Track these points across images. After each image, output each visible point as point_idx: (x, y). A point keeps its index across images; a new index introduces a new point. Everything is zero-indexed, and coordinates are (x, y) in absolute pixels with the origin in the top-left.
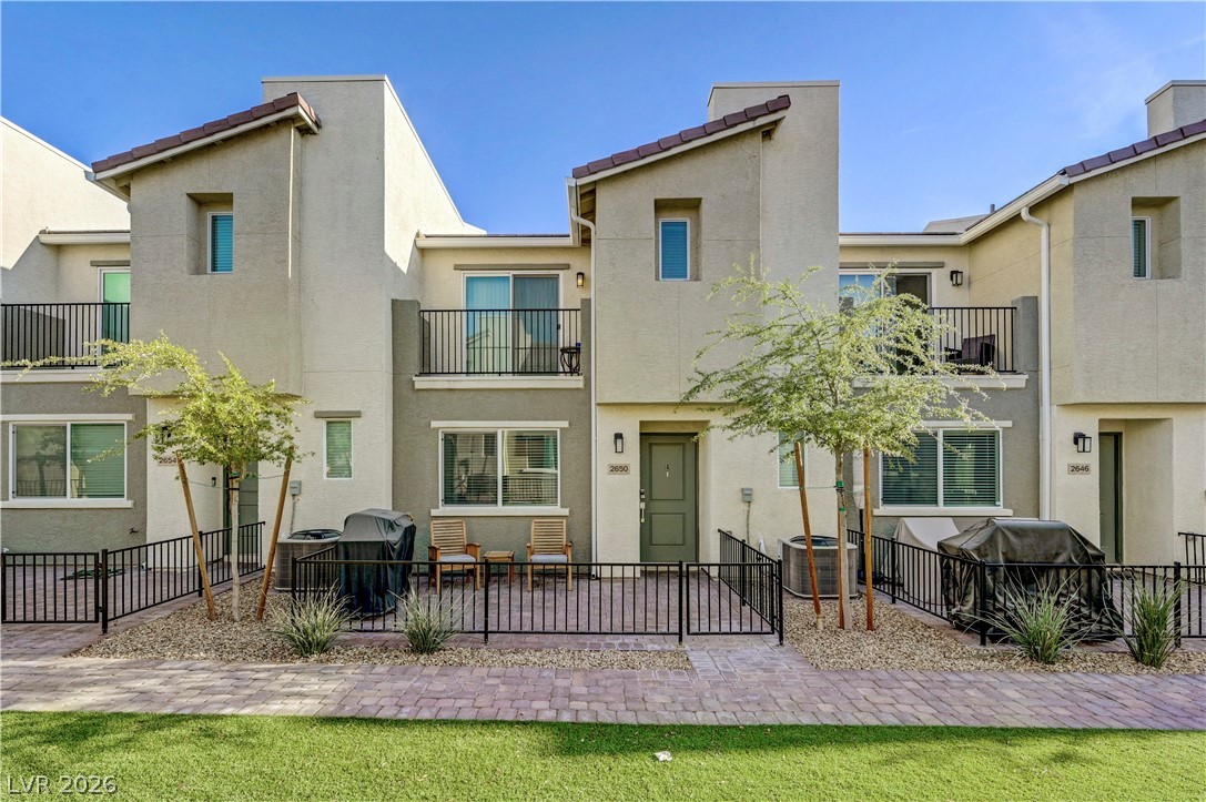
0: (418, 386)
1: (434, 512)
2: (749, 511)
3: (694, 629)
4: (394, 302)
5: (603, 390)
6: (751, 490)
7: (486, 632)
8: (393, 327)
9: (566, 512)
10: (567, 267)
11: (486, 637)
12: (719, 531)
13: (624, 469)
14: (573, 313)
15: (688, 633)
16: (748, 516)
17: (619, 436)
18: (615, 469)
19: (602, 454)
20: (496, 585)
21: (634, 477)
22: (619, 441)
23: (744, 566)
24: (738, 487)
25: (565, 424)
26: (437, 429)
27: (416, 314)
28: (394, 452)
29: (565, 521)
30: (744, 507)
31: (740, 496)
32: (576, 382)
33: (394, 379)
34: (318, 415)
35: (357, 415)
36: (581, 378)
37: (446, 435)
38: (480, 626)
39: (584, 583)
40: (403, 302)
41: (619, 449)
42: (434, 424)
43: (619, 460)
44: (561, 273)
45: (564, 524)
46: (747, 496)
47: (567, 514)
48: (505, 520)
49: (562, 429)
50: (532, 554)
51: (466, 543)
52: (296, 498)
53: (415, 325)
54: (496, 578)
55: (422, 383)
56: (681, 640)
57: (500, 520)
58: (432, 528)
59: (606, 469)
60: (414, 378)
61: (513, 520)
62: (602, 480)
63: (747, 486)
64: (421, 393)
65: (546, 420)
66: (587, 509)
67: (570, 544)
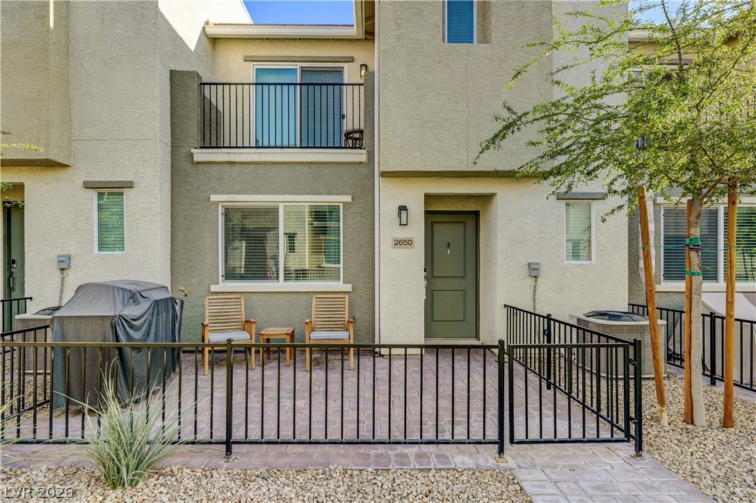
0: (197, 158)
1: (214, 288)
2: (535, 286)
3: (520, 434)
4: (173, 73)
5: (388, 158)
6: (539, 264)
7: (228, 443)
8: (171, 98)
9: (348, 288)
10: (351, 60)
11: (229, 451)
12: (505, 306)
13: (407, 243)
14: (356, 87)
15: (512, 441)
16: (535, 291)
17: (403, 208)
18: (399, 243)
19: (386, 229)
20: (275, 364)
21: (418, 252)
22: (404, 213)
23: (584, 347)
24: (524, 262)
25: (348, 199)
26: (217, 203)
27: (196, 86)
28: (172, 226)
29: (347, 296)
30: (531, 282)
31: (526, 270)
32: (360, 156)
33: (172, 152)
34: (88, 186)
35: (130, 185)
36: (365, 151)
37: (227, 209)
38: (220, 434)
39: (366, 361)
40: (182, 73)
41: (404, 222)
42: (214, 198)
43: (403, 234)
44: (346, 65)
45: (347, 300)
46: (534, 271)
47: (350, 290)
48: (286, 296)
49: (345, 204)
50: (313, 330)
51: (244, 320)
52: (65, 272)
53: (194, 96)
54: (276, 355)
55: (201, 155)
56: (501, 451)
57: (282, 296)
58: (207, 304)
59: (390, 243)
60: (193, 151)
61: (295, 296)
62: (385, 253)
63: (534, 261)
64: (201, 167)
65: (328, 194)
66: (370, 286)
67: (353, 320)
